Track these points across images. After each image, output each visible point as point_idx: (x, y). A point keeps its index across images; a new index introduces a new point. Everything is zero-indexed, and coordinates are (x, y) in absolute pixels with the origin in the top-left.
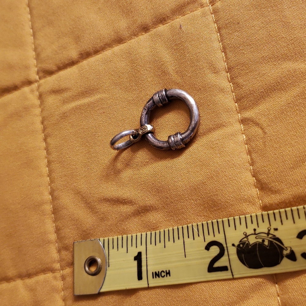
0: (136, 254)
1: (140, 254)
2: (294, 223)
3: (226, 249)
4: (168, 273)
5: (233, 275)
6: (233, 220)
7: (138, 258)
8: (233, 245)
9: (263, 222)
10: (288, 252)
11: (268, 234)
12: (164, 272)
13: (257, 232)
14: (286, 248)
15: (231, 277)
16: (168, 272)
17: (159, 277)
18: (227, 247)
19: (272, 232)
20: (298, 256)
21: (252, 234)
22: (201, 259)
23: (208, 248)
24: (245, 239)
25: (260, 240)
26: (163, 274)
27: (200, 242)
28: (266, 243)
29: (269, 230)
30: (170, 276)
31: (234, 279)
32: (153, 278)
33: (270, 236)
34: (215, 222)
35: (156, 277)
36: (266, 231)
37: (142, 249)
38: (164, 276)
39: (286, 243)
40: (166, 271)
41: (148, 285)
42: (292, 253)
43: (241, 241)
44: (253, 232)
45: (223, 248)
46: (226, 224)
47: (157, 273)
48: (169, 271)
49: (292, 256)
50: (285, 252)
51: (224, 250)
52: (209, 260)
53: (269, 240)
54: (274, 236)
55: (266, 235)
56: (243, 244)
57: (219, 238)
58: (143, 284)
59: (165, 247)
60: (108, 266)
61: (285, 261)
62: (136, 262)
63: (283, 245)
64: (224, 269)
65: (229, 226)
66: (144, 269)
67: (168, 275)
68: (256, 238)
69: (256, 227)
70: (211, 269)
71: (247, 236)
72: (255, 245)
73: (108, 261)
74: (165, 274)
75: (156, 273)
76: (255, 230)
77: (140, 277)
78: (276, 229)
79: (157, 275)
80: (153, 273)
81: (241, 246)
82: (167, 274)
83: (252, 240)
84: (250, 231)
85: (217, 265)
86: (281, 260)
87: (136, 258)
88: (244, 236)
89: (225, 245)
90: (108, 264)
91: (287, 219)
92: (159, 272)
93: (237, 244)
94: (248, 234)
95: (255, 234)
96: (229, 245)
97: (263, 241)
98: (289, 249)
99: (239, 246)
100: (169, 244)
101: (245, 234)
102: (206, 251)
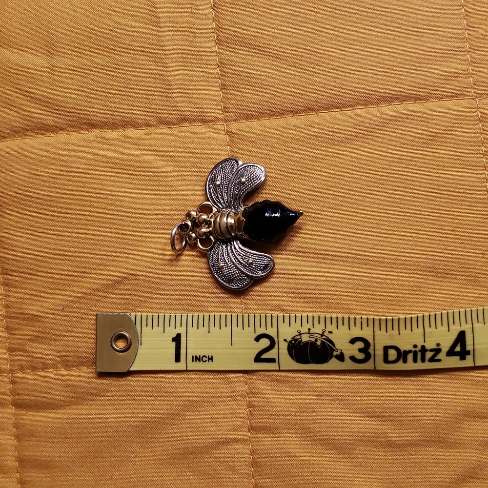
0: (175, 336)
1: (179, 336)
2: (349, 329)
3: (276, 342)
4: (211, 359)
5: (279, 368)
6: (289, 317)
7: (177, 339)
8: (285, 340)
9: (319, 323)
10: (338, 353)
11: (322, 335)
12: (206, 357)
13: (311, 332)
14: (337, 349)
15: (278, 369)
16: (210, 357)
17: (200, 361)
18: (278, 341)
19: (326, 334)
20: (347, 358)
21: (306, 333)
22: (248, 348)
23: (257, 339)
24: (299, 337)
25: (313, 340)
26: (204, 359)
27: (250, 333)
28: (319, 343)
29: (324, 332)
30: (212, 361)
31: (279, 371)
32: (193, 361)
33: (324, 337)
34: (268, 316)
35: (196, 361)
36: (321, 332)
37: (182, 330)
38: (206, 361)
39: (338, 346)
40: (209, 356)
41: (187, 368)
42: (342, 355)
43: (293, 338)
44: (307, 331)
45: (274, 341)
46: (281, 320)
47: (198, 357)
48: (212, 356)
49: (341, 357)
50: (335, 353)
51: (275, 343)
52: (257, 351)
53: (322, 341)
54: (328, 338)
55: (320, 336)
56: (296, 340)
57: (272, 332)
58: (181, 366)
59: (209, 332)
60: (140, 344)
61: (334, 360)
62: (174, 344)
63: (335, 347)
64: (272, 360)
65: (284, 322)
66: (183, 351)
67: (210, 361)
68: (309, 337)
69: (311, 327)
70: (258, 359)
71: (300, 334)
72: (307, 343)
73: (140, 339)
74: (207, 359)
75: (196, 356)
76: (309, 329)
77: (178, 359)
78: (330, 332)
79: (197, 359)
80: (193, 357)
81: (293, 342)
82: (209, 359)
83: (305, 338)
84: (304, 330)
85: (264, 356)
86: (330, 359)
87: (174, 340)
88: (298, 334)
89: (276, 340)
90: (140, 342)
91: (343, 325)
92: (200, 356)
93: (289, 339)
94: (301, 333)
95: (309, 333)
96: (281, 340)
97: (316, 340)
98: (339, 351)
99: (291, 342)
100: (215, 330)
101: (299, 331)
102: (256, 342)
